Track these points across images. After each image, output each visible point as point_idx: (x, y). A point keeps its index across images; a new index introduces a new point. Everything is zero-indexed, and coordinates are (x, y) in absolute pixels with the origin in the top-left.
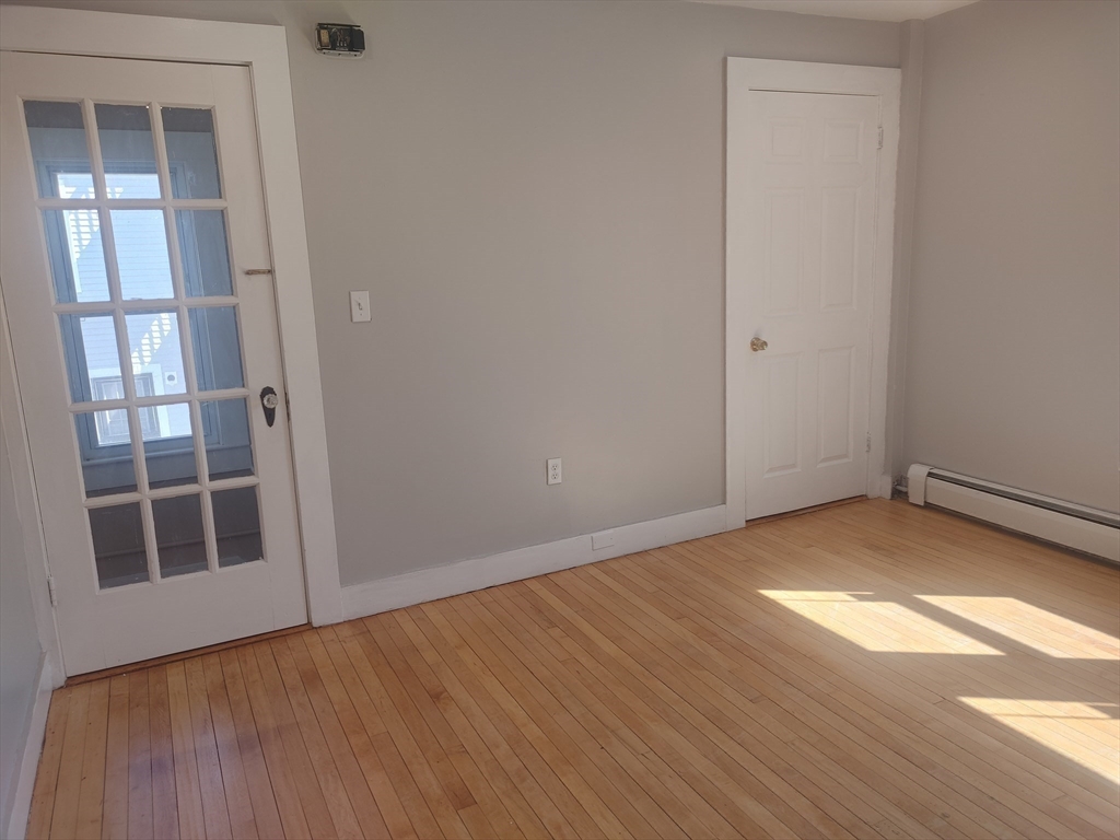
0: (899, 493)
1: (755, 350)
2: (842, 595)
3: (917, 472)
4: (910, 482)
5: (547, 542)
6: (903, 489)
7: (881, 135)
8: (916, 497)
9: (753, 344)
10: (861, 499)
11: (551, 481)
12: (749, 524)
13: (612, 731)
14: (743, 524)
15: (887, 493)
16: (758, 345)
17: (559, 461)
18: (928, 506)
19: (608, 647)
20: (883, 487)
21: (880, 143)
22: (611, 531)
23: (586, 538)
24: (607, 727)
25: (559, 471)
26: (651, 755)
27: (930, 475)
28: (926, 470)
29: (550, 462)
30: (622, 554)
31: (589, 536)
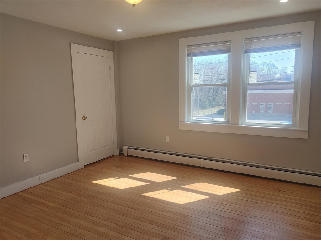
0: (121, 154)
1: (84, 119)
2: (112, 179)
3: (125, 148)
4: (124, 151)
5: (25, 180)
6: (122, 152)
7: (110, 67)
8: (125, 154)
9: (83, 118)
10: (113, 156)
11: (25, 161)
12: (85, 166)
13: (59, 224)
14: (84, 167)
15: (119, 154)
16: (84, 118)
17: (27, 155)
18: (128, 156)
19: (52, 204)
20: (117, 153)
21: (110, 69)
22: (45, 174)
23: (38, 177)
24: (57, 223)
25: (28, 158)
26: (72, 226)
27: (128, 148)
28: (127, 147)
29: (24, 155)
30: (49, 180)
31: (39, 176)
